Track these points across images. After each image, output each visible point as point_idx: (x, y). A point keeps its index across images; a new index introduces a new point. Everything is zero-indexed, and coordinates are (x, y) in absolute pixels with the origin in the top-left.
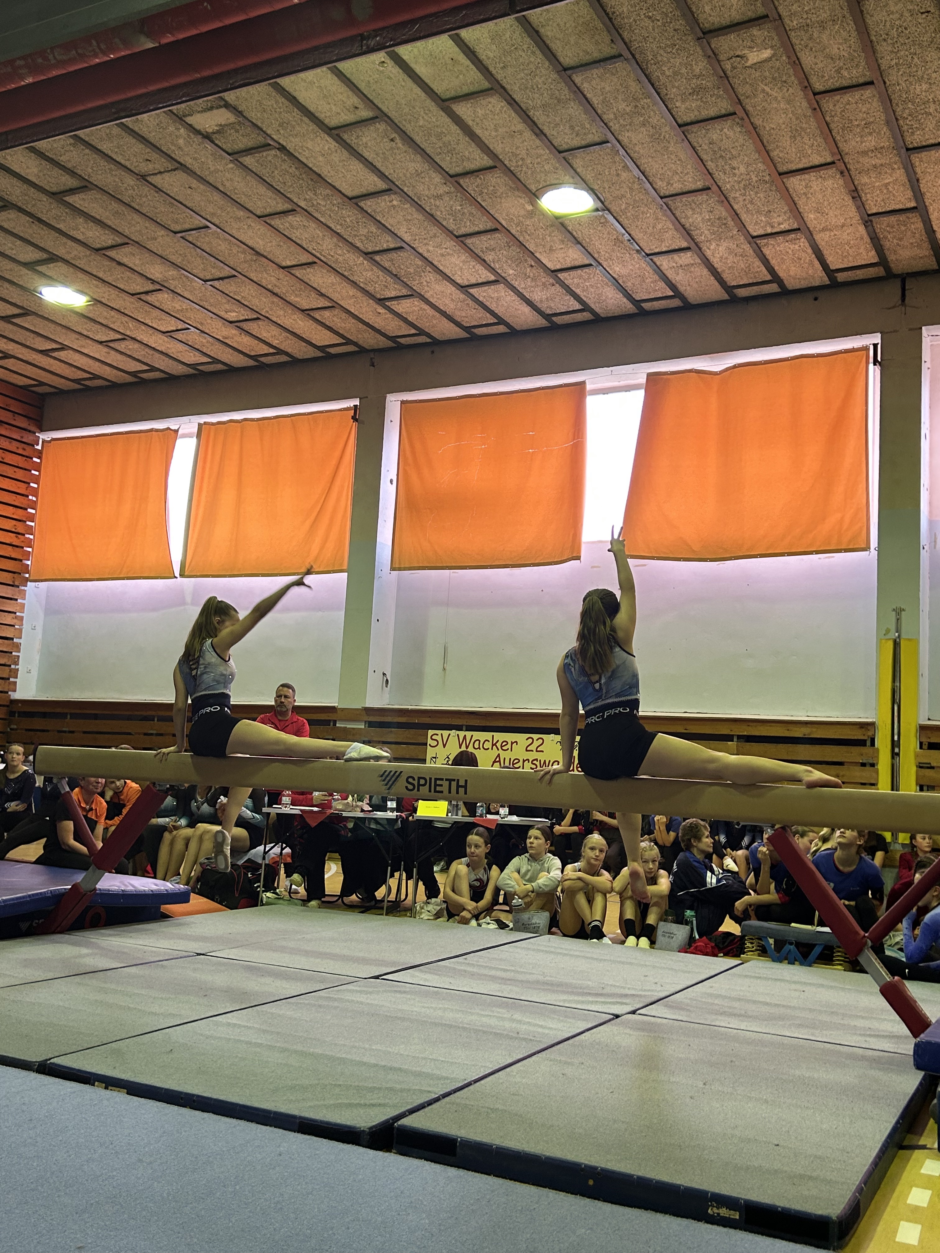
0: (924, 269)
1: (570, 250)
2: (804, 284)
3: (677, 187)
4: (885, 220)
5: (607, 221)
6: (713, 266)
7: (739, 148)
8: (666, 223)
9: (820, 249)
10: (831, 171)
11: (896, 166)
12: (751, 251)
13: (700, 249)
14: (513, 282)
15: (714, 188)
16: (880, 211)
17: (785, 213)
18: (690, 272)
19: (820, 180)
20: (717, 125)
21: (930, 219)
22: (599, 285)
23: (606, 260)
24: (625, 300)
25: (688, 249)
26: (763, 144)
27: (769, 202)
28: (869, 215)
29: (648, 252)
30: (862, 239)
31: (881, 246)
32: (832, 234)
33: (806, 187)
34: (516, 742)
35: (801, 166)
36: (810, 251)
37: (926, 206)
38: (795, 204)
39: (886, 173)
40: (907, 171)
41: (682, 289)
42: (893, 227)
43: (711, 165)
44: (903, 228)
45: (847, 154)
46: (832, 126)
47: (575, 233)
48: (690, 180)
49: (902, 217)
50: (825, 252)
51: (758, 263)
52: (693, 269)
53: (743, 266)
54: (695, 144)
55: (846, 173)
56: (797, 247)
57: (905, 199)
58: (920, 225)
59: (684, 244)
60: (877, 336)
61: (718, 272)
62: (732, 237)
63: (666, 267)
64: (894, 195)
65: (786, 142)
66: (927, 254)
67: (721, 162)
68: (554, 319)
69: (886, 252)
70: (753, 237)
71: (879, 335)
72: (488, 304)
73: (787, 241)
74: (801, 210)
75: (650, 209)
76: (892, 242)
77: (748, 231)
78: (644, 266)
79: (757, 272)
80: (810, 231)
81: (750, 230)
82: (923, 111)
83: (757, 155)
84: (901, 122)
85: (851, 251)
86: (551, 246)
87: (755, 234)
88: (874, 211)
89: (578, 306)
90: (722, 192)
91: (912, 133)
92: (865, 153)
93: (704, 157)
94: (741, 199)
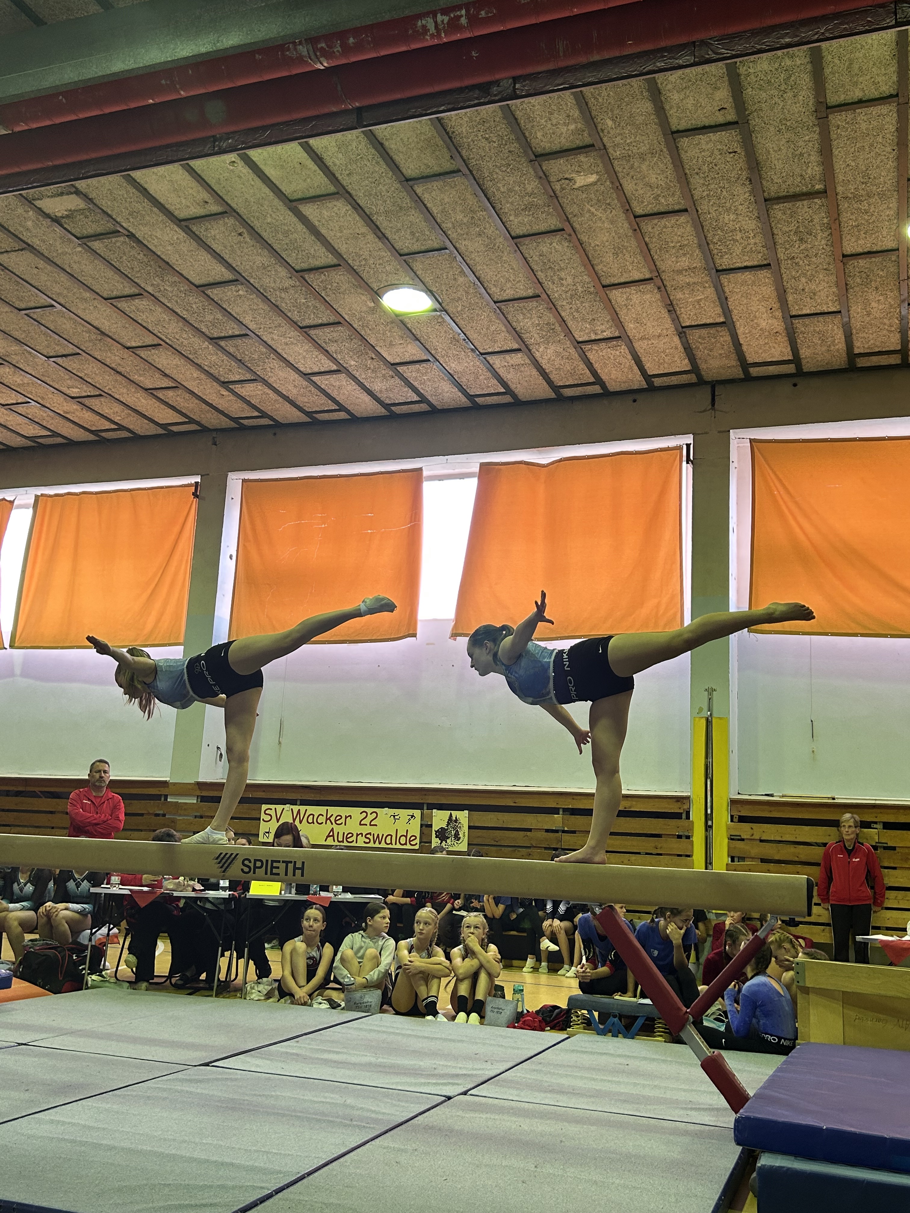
0: (731, 377)
1: (409, 346)
2: (624, 387)
3: (509, 293)
4: (697, 332)
5: (444, 321)
6: (542, 367)
7: (567, 261)
8: (498, 325)
9: (638, 356)
10: (649, 286)
11: (707, 285)
12: (577, 355)
13: (530, 350)
14: (354, 373)
15: (544, 296)
16: (693, 324)
17: (608, 321)
18: (521, 371)
19: (639, 293)
20: (547, 239)
21: (737, 333)
22: (436, 379)
23: (443, 357)
24: (460, 394)
25: (519, 350)
26: (588, 258)
27: (592, 311)
28: (683, 327)
29: (482, 351)
30: (676, 348)
31: (694, 355)
32: (650, 342)
33: (627, 300)
34: (350, 816)
35: (622, 280)
36: (630, 357)
37: (733, 322)
38: (617, 314)
39: (698, 290)
40: (716, 290)
41: (513, 387)
42: (704, 339)
43: (541, 276)
44: (713, 340)
45: (664, 271)
46: (650, 246)
47: (413, 331)
48: (522, 287)
49: (712, 331)
50: (643, 359)
51: (582, 366)
52: (522, 369)
53: (569, 368)
54: (527, 255)
55: (663, 289)
56: (618, 353)
57: (714, 314)
58: (728, 338)
59: (516, 346)
60: (690, 437)
61: (546, 373)
62: (559, 341)
63: (499, 366)
64: (705, 310)
65: (609, 258)
66: (734, 364)
67: (550, 273)
68: (393, 408)
69: (699, 362)
70: (578, 343)
71: (691, 436)
72: (329, 391)
73: (609, 348)
74: (622, 320)
75: (484, 312)
76: (704, 352)
77: (574, 336)
78: (478, 363)
79: (581, 374)
80: (630, 339)
81: (576, 336)
82: (730, 238)
83: (583, 267)
84: (711, 246)
85: (666, 359)
86: (391, 341)
87: (580, 340)
88: (688, 324)
89: (416, 398)
90: (550, 300)
91: (721, 256)
92: (680, 272)
93: (535, 267)
94: (568, 307)
